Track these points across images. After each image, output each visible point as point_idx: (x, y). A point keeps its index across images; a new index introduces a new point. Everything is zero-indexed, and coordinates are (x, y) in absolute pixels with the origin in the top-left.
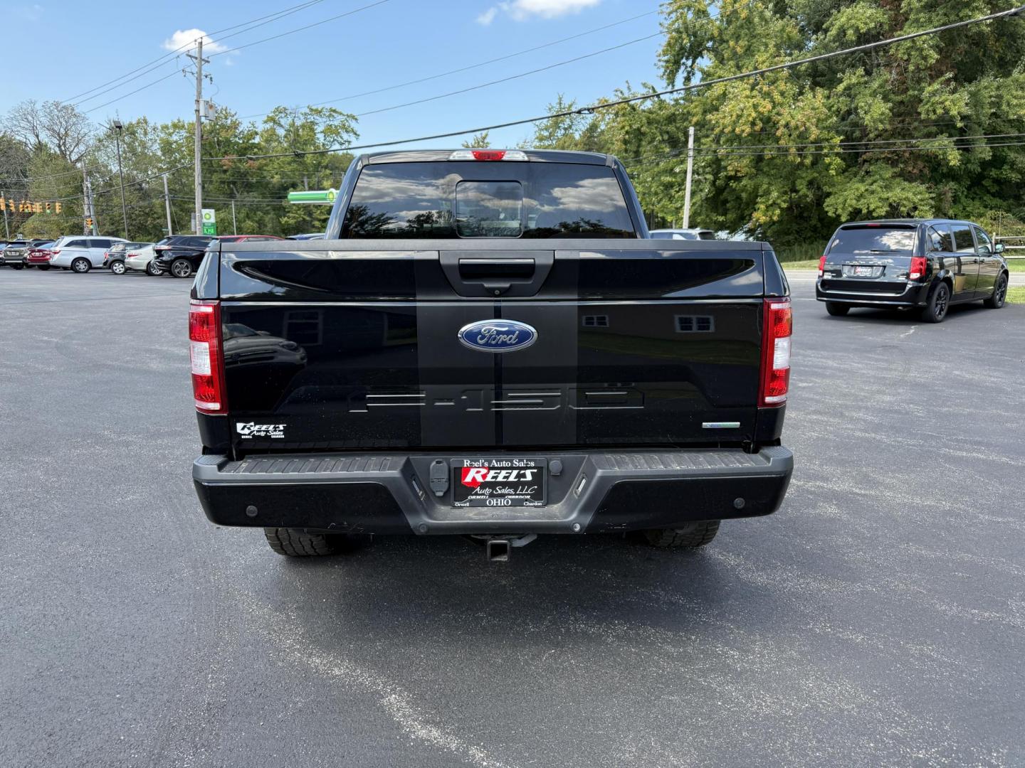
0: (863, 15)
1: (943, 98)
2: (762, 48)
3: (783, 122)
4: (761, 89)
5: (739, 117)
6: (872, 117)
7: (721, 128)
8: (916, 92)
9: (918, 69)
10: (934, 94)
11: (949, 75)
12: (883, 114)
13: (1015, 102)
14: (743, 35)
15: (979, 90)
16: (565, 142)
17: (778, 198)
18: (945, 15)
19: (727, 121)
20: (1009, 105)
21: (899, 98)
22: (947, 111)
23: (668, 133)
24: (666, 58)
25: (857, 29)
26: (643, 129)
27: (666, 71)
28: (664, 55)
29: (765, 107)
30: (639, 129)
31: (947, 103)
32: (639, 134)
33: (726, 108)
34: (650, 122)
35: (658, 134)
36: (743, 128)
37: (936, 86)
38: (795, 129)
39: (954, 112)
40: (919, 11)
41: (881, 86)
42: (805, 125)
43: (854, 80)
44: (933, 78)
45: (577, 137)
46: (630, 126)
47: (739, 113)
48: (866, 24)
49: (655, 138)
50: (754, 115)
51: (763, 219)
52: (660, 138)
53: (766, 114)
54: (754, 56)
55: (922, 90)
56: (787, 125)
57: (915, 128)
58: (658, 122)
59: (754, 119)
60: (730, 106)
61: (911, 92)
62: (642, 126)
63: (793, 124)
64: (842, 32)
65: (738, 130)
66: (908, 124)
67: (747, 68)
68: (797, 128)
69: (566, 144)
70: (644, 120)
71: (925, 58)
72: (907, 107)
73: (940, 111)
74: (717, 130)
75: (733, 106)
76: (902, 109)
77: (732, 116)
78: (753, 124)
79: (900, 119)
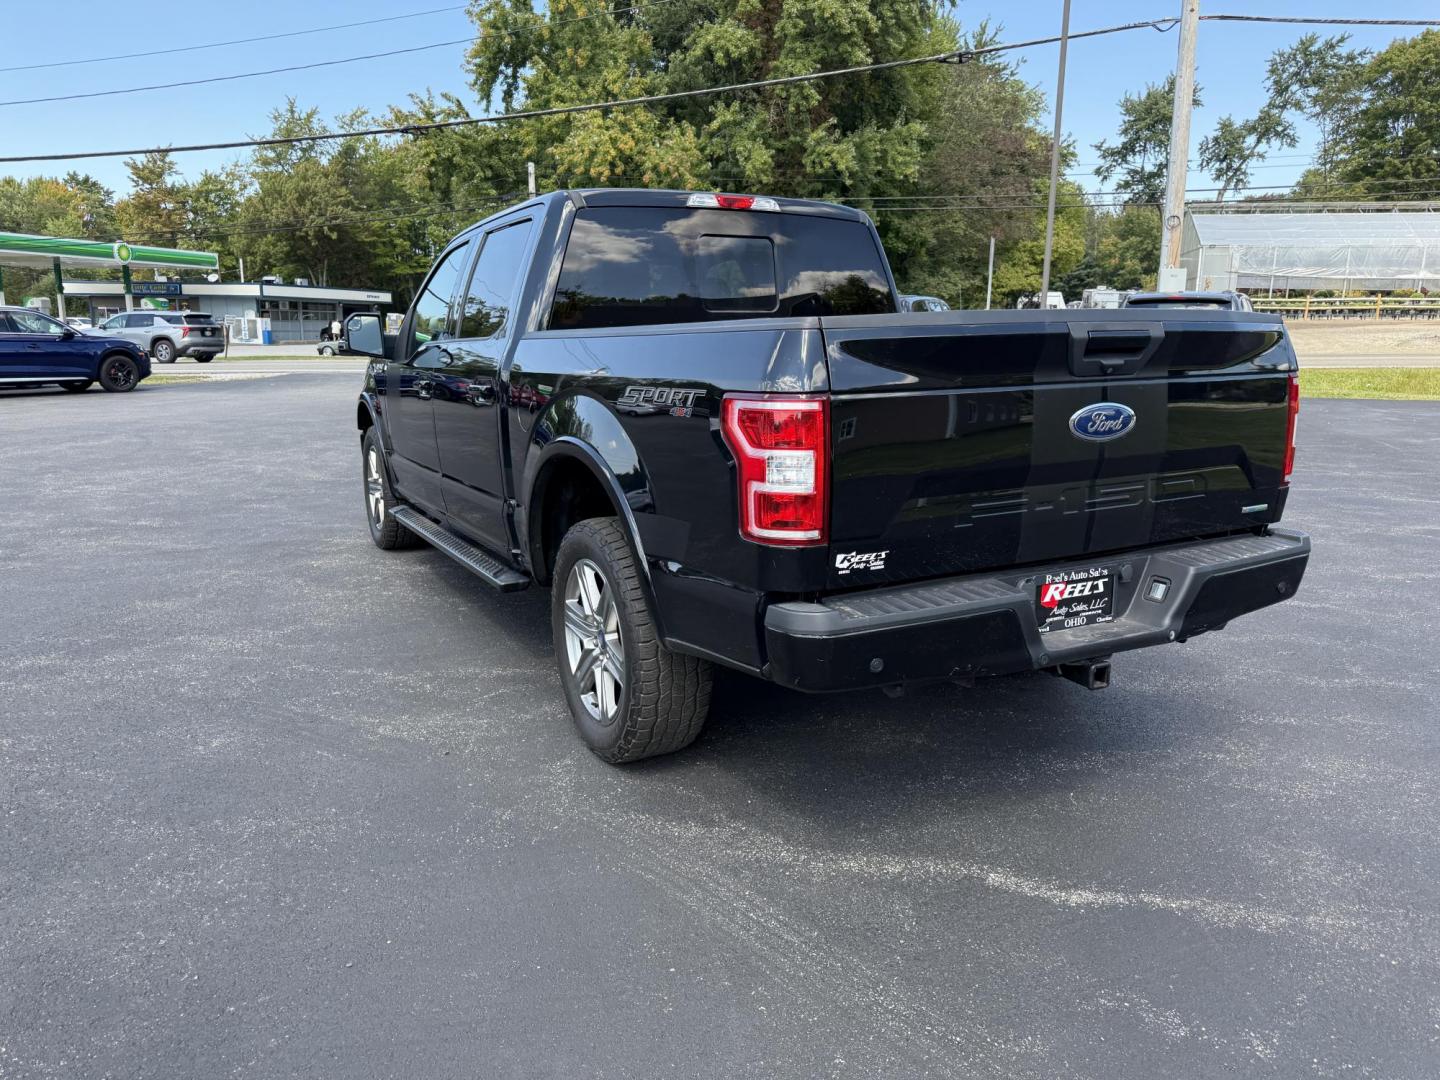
0: (730, 36)
1: (830, 148)
2: (611, 63)
3: (648, 165)
4: (616, 118)
5: (593, 154)
6: (754, 167)
7: (566, 165)
8: (798, 138)
9: (798, 111)
10: (818, 142)
11: (833, 120)
12: (765, 163)
13: (900, 159)
14: (584, 42)
15: (863, 142)
16: (307, 170)
18: (823, 47)
19: (578, 158)
20: (894, 162)
21: (779, 145)
22: (834, 165)
23: (491, 167)
24: (478, 61)
25: (727, 54)
26: (456, 159)
27: (477, 79)
28: (475, 57)
29: (626, 144)
30: (449, 159)
31: (834, 155)
32: (450, 166)
33: (575, 139)
34: (465, 150)
35: (478, 168)
36: (601, 169)
37: (820, 133)
38: (665, 175)
39: (841, 167)
40: (795, 39)
41: (759, 128)
42: (677, 170)
43: (729, 117)
44: (816, 123)
45: (324, 161)
46: (437, 153)
47: (593, 148)
48: (737, 47)
49: (474, 175)
50: (613, 152)
52: (482, 174)
53: (628, 152)
54: (600, 72)
55: (804, 137)
56: (655, 168)
57: (799, 184)
58: (475, 151)
59: (614, 158)
60: (579, 138)
61: (792, 138)
62: (454, 155)
63: (662, 167)
64: (709, 54)
65: (593, 172)
66: (791, 177)
67: (594, 87)
68: (668, 173)
69: (310, 173)
70: (457, 148)
71: (806, 98)
72: (788, 155)
73: (827, 164)
74: (561, 169)
75: (584, 139)
76: (782, 158)
77: (583, 151)
78: (613, 165)
79: (780, 171)
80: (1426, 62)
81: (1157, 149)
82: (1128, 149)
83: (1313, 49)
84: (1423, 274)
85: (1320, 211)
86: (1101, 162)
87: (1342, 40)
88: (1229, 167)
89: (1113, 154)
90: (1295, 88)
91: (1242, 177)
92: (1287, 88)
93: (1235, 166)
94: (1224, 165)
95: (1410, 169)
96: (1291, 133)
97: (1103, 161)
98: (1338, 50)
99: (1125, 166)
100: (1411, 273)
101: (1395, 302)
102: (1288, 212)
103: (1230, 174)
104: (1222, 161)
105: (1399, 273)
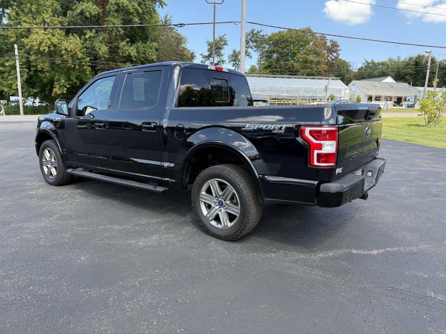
0: (92, 8)
1: (128, 48)
2: (45, 12)
3: (63, 48)
4: (49, 31)
5: (41, 43)
6: (102, 52)
7: (29, 46)
8: (117, 44)
9: (116, 35)
10: (124, 46)
11: (128, 40)
12: (106, 51)
13: (150, 53)
14: (34, 3)
15: (138, 47)
17: (64, 83)
18: (124, 16)
19: (35, 43)
20: (148, 54)
21: (110, 45)
22: (129, 54)
25: (90, 13)
29: (54, 40)
31: (129, 50)
33: (33, 37)
36: (45, 48)
37: (124, 43)
38: (70, 52)
39: (132, 54)
40: (113, 12)
41: (103, 39)
42: (75, 50)
43: (92, 34)
44: (122, 40)
47: (41, 40)
48: (94, 11)
50: (49, 43)
51: (59, 92)
53: (55, 43)
54: (41, 14)
55: (119, 44)
56: (66, 49)
57: (117, 59)
59: (50, 45)
60: (35, 37)
61: (114, 44)
63: (69, 49)
64: (82, 13)
65: (41, 49)
66: (114, 56)
67: (39, 19)
68: (71, 51)
71: (119, 31)
72: (113, 49)
73: (127, 53)
74: (27, 47)
75: (37, 37)
76: (111, 50)
77: (37, 41)
78: (49, 47)
79: (111, 54)
80: (280, 39)
81: (217, 57)
82: (209, 56)
83: (254, 32)
84: (285, 94)
85: (260, 77)
86: (202, 59)
87: (261, 31)
88: (236, 64)
89: (205, 57)
90: (250, 43)
91: (239, 66)
92: (249, 42)
93: (237, 63)
94: (235, 62)
95: (279, 67)
96: (250, 55)
97: (203, 59)
98: (260, 34)
99: (209, 61)
100: (283, 94)
101: (280, 101)
102: (253, 77)
103: (236, 65)
104: (234, 61)
105: (280, 94)
